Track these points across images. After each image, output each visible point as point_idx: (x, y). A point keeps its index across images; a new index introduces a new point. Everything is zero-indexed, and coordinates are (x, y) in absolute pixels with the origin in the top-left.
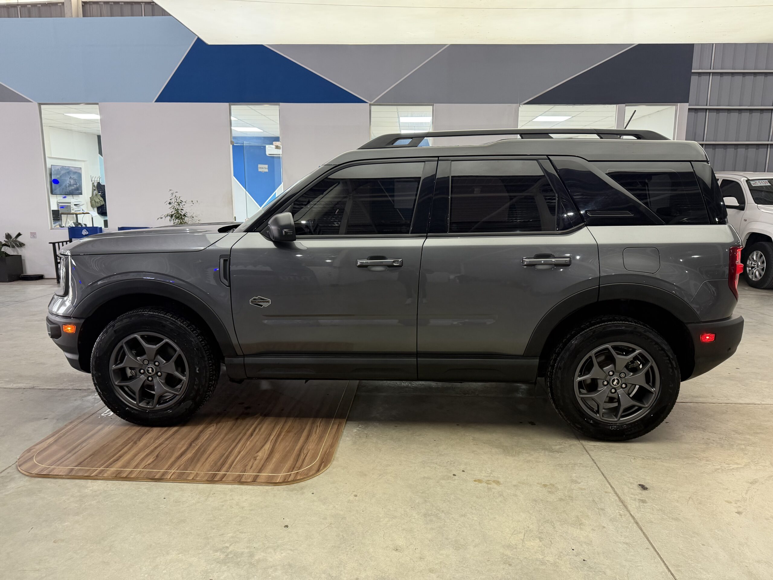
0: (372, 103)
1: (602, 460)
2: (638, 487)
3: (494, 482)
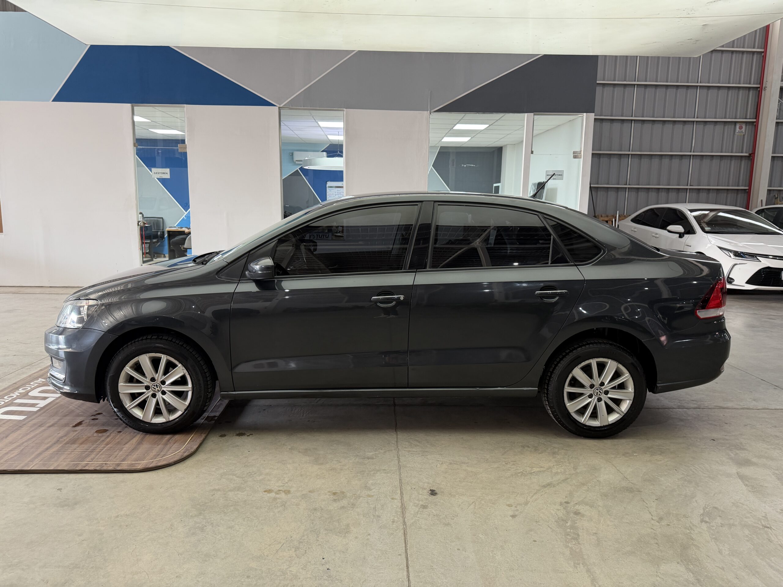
0: (281, 106)
1: (408, 465)
2: (428, 492)
3: (284, 491)
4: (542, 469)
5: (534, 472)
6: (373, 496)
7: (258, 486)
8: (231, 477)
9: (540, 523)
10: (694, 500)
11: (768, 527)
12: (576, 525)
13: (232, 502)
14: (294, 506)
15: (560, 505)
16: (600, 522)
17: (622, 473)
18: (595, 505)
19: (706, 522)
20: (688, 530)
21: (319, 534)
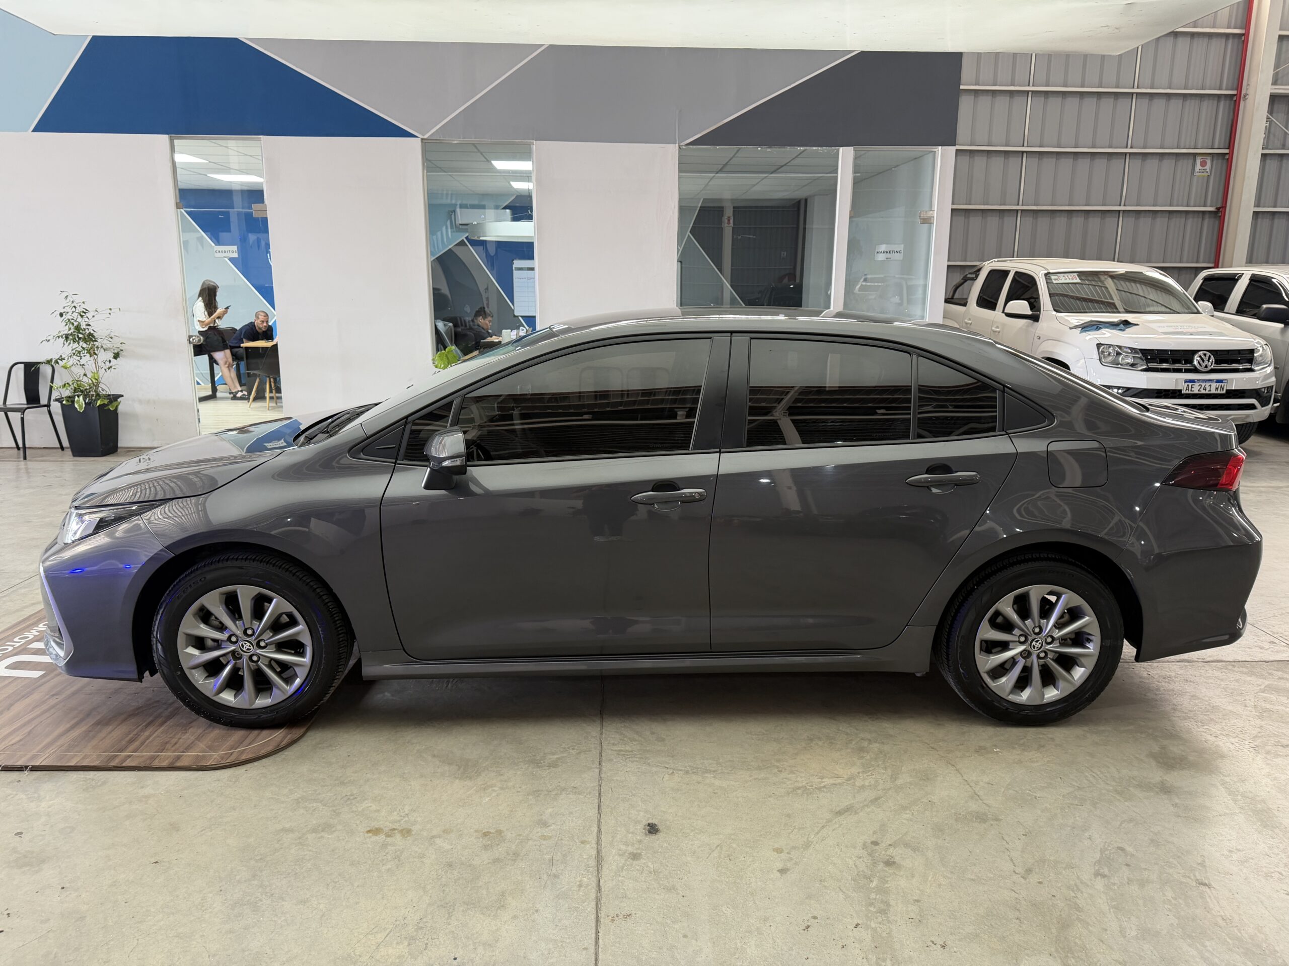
0: (426, 137)
1: (615, 778)
2: (644, 829)
3: (401, 831)
4: (839, 781)
5: (824, 787)
6: (550, 837)
7: (358, 822)
8: (315, 804)
9: (826, 884)
10: (1087, 835)
11: (1205, 885)
12: (886, 885)
13: (311, 853)
14: (416, 860)
15: (863, 849)
16: (928, 879)
17: (971, 787)
18: (922, 846)
19: (1104, 876)
20: (1073, 891)
21: (452, 913)
